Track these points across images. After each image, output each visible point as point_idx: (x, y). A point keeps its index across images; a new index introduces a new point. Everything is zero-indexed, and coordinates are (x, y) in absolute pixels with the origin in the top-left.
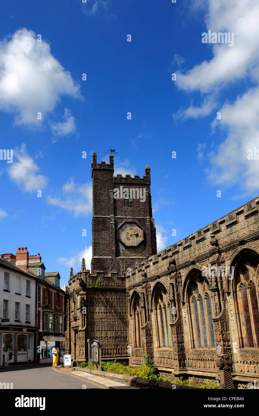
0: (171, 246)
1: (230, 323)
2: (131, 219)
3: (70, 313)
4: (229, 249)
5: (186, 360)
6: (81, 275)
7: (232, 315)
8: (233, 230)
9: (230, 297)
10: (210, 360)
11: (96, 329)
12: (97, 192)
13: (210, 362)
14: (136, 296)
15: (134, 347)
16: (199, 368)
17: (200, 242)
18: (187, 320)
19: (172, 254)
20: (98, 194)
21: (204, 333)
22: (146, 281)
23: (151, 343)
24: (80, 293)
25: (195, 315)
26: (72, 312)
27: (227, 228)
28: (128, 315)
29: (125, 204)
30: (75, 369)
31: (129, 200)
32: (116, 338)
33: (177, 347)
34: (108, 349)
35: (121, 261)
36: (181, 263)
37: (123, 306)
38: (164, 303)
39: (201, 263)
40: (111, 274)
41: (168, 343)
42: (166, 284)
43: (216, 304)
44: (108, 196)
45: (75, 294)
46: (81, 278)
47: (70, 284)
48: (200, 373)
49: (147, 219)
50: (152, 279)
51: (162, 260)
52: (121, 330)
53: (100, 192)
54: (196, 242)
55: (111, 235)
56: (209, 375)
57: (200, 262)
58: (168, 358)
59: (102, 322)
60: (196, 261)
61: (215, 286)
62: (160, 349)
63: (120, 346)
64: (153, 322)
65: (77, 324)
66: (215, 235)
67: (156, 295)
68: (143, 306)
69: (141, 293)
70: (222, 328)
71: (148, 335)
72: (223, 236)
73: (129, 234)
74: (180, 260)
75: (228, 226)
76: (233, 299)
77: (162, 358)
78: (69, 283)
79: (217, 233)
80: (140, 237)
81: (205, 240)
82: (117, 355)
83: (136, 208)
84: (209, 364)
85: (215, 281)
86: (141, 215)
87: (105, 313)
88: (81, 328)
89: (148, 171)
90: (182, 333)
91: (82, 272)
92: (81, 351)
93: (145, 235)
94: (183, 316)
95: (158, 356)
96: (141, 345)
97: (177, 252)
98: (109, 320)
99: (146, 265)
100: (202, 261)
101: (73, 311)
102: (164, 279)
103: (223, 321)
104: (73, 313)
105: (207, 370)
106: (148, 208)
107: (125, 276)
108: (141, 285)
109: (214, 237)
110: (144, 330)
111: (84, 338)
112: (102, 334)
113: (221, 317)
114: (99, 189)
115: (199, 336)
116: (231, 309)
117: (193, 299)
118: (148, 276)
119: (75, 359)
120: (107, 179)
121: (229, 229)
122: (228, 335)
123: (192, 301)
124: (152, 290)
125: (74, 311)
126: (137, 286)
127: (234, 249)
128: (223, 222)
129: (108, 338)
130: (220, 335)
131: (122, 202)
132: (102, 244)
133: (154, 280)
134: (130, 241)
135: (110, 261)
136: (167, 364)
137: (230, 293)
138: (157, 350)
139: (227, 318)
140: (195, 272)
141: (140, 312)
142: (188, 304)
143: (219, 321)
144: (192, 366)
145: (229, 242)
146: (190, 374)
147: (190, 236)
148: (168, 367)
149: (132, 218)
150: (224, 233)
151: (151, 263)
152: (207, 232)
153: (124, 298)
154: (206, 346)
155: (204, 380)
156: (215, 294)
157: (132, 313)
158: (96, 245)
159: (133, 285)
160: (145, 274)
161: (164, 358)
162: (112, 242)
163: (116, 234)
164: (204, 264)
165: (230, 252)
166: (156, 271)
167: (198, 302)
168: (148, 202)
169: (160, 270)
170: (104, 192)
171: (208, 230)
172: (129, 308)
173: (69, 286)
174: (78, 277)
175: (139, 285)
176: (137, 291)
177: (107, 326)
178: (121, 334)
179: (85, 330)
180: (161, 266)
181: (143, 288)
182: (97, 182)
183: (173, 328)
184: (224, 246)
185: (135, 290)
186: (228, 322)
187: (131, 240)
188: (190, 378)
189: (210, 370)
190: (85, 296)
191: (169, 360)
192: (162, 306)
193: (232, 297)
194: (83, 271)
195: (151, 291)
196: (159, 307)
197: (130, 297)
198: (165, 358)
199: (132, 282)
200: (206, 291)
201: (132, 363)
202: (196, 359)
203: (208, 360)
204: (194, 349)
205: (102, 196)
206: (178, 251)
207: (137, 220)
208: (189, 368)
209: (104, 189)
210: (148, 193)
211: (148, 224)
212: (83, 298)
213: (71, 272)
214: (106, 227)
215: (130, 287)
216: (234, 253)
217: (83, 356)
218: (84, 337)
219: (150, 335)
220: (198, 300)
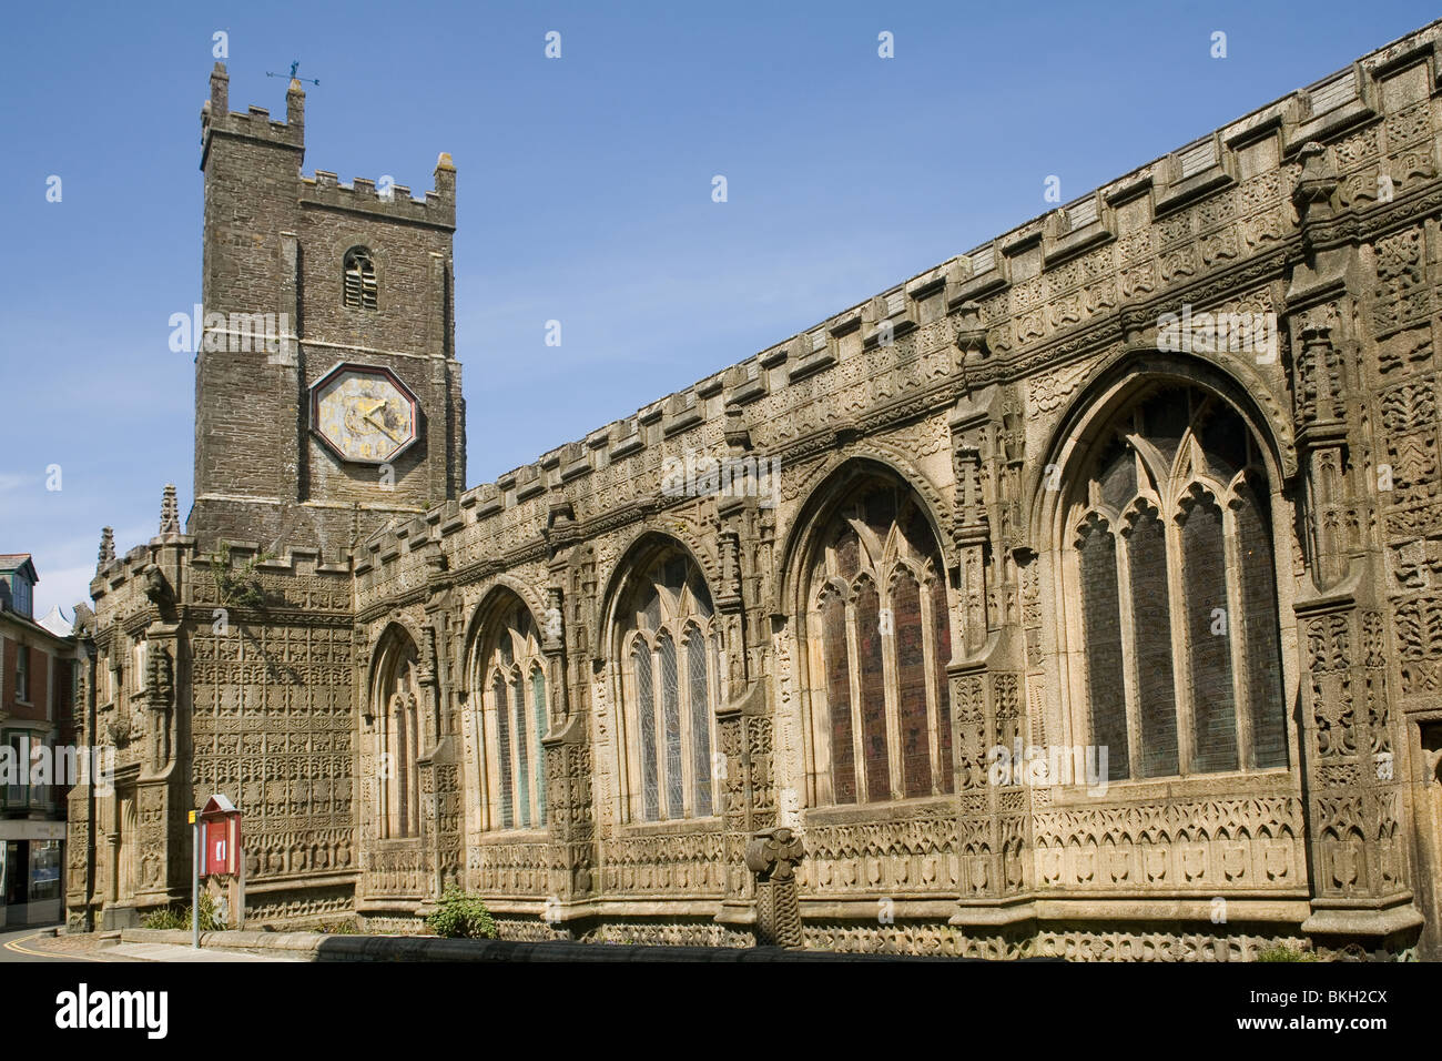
0: (558, 449)
1: (779, 724)
2: (369, 356)
3: (93, 715)
4: (793, 462)
5: (597, 865)
6: (154, 556)
7: (786, 697)
8: (815, 390)
9: (783, 633)
10: (690, 858)
11: (219, 775)
12: (223, 229)
13: (690, 867)
14: (395, 645)
15: (378, 835)
16: (648, 891)
17: (682, 432)
18: (609, 722)
19: (564, 478)
20: (230, 242)
21: (675, 767)
22: (445, 581)
23: (454, 815)
24: (149, 631)
25: (639, 705)
26: (103, 710)
27: (790, 385)
28: (357, 718)
29: (345, 292)
30: (119, 937)
31: (366, 281)
32: (304, 804)
33: (566, 822)
34: (269, 851)
35: (321, 518)
36: (598, 514)
37: (339, 684)
38: (517, 667)
39: (679, 514)
40: (290, 557)
41: (526, 814)
42: (531, 592)
43: (734, 657)
44: (275, 254)
45: (121, 634)
46: (158, 568)
47: (97, 596)
48: (651, 905)
49: (435, 362)
50: (472, 576)
51: (519, 504)
52: (325, 776)
53: (238, 232)
54: (667, 432)
55: (282, 412)
56: (684, 908)
57: (677, 508)
58: (525, 866)
59: (245, 744)
60: (660, 506)
61: (734, 594)
62: (491, 835)
63: (318, 836)
64: (466, 741)
65: (132, 758)
66: (745, 410)
67: (486, 635)
68: (430, 678)
69: (424, 629)
70: (751, 741)
71: (444, 786)
72: (770, 414)
73: (357, 413)
74: (596, 502)
75: (795, 378)
76: (794, 640)
77: (498, 866)
78: (92, 589)
79: (753, 402)
80: (401, 431)
81: (704, 428)
82: (307, 872)
83: (392, 316)
84: (686, 872)
85: (735, 576)
86: (410, 344)
87: (258, 710)
88: (150, 772)
89: (445, 177)
90: (587, 771)
91: (159, 541)
92: (150, 864)
93: (422, 421)
94: (595, 709)
95: (483, 862)
96: (411, 828)
97: (586, 472)
98: (278, 739)
99: (449, 524)
100: (686, 505)
101: (110, 708)
102: (521, 575)
103: (756, 718)
104: (111, 716)
105: (676, 893)
106: (438, 319)
107: (351, 567)
108: (424, 602)
109: (740, 413)
110: (431, 769)
111: (165, 812)
112: (243, 794)
113: (748, 704)
114: (235, 220)
115: (651, 777)
116: (783, 677)
117: (635, 645)
118: (456, 564)
119: (116, 900)
120: (270, 181)
121: (799, 388)
122: (768, 766)
123: (633, 654)
124: (468, 619)
125: (116, 707)
126: (403, 605)
127: (811, 461)
128: (778, 360)
129: (272, 809)
130: (741, 766)
131: (334, 285)
132: (238, 444)
133: (480, 579)
134: (360, 444)
135: (275, 517)
136: (517, 886)
137: (785, 619)
138: (477, 842)
139: (767, 706)
140: (652, 546)
141: (410, 705)
142: (615, 664)
143: (742, 719)
144: (620, 886)
145: (797, 435)
146: (610, 912)
147: (639, 410)
148: (521, 897)
149: (375, 353)
150: (778, 400)
151: (471, 516)
152: (709, 398)
153: (344, 651)
154: (677, 810)
155: (661, 930)
156: (733, 622)
157: (378, 709)
158: (214, 448)
159: (388, 600)
160: (442, 556)
161: (507, 869)
162: (283, 442)
163: (303, 411)
164: (691, 517)
165: (796, 471)
166: (491, 544)
167: (656, 657)
168: (442, 299)
169: (507, 540)
170: (256, 236)
171: (717, 389)
172: (363, 691)
173: (91, 604)
174: (137, 565)
175: (411, 599)
176: (405, 624)
177: (268, 762)
178: (324, 790)
179: (169, 780)
180: (515, 527)
181: (431, 611)
182: (225, 189)
183: (556, 755)
184: (776, 450)
185: (396, 619)
186: (772, 721)
187: (367, 440)
188: (610, 929)
189: (689, 893)
190: (174, 642)
191: (525, 873)
192: (508, 678)
193: (792, 633)
194: (166, 538)
195: (463, 622)
196: (494, 682)
197: (371, 649)
198: (511, 866)
199: (383, 590)
200: (690, 617)
201: (367, 897)
202: (636, 859)
203: (686, 858)
204: (630, 826)
205: (249, 252)
206: (588, 468)
207: (393, 363)
208: (607, 892)
209: (258, 223)
210: (441, 261)
211: (434, 381)
212: (165, 650)
213: (103, 547)
214: (260, 379)
215: (371, 609)
216: (810, 476)
217: (157, 884)
218: (166, 805)
219: (452, 785)
220: (657, 649)
